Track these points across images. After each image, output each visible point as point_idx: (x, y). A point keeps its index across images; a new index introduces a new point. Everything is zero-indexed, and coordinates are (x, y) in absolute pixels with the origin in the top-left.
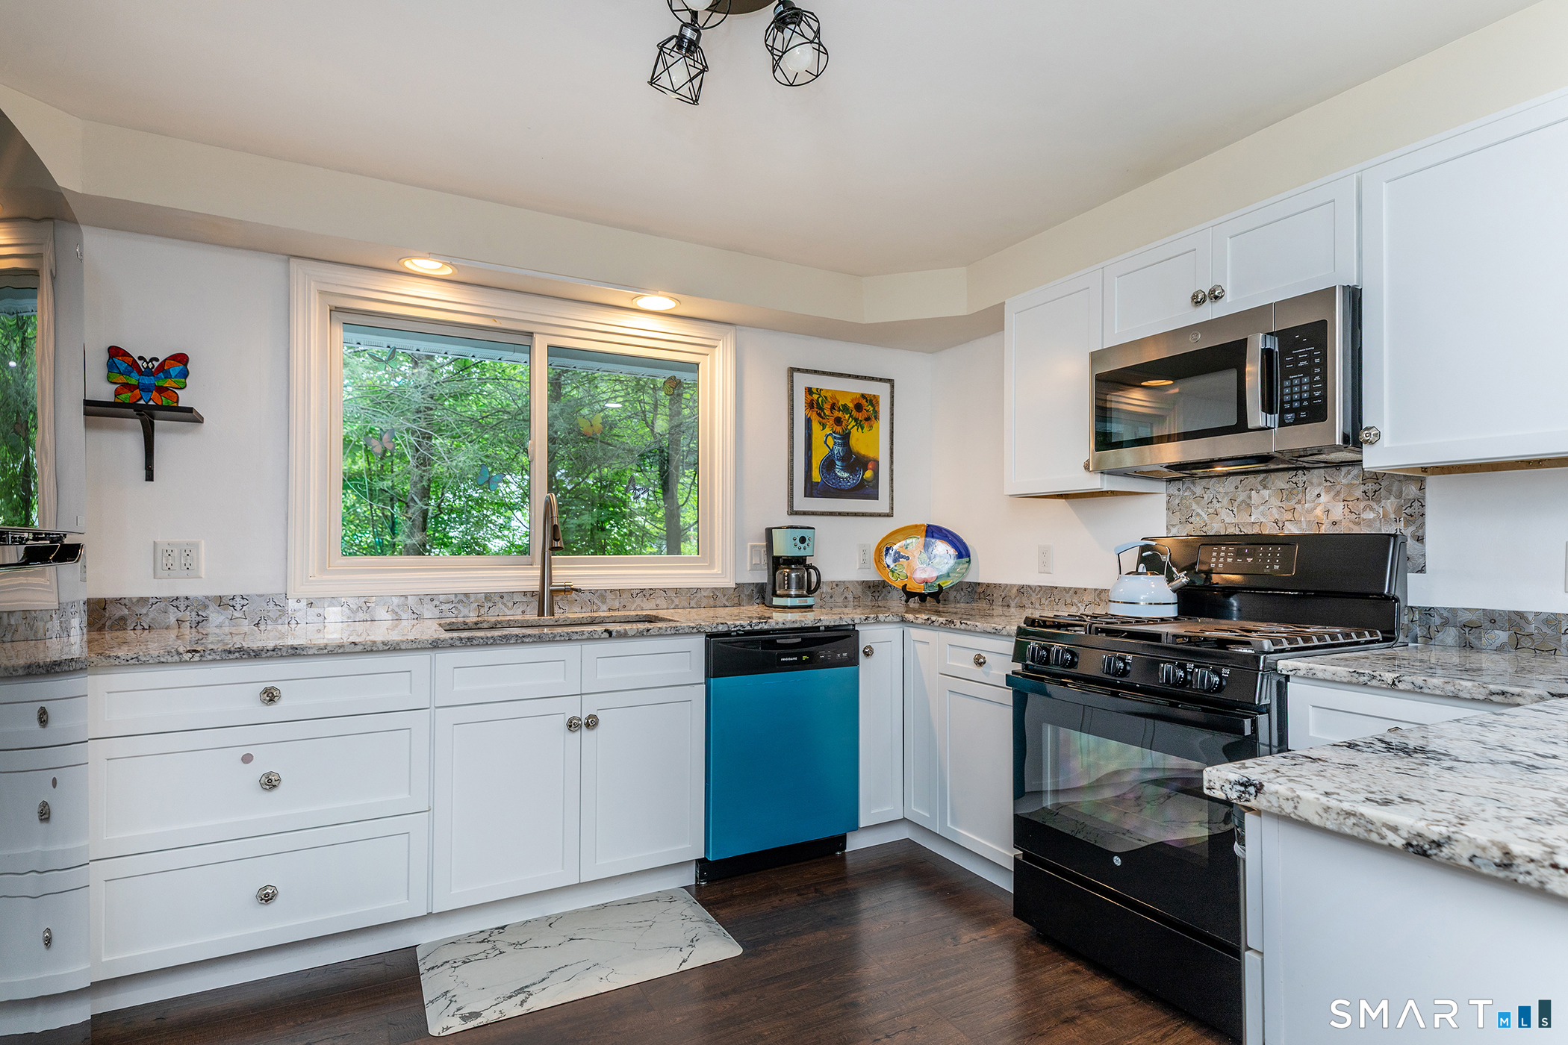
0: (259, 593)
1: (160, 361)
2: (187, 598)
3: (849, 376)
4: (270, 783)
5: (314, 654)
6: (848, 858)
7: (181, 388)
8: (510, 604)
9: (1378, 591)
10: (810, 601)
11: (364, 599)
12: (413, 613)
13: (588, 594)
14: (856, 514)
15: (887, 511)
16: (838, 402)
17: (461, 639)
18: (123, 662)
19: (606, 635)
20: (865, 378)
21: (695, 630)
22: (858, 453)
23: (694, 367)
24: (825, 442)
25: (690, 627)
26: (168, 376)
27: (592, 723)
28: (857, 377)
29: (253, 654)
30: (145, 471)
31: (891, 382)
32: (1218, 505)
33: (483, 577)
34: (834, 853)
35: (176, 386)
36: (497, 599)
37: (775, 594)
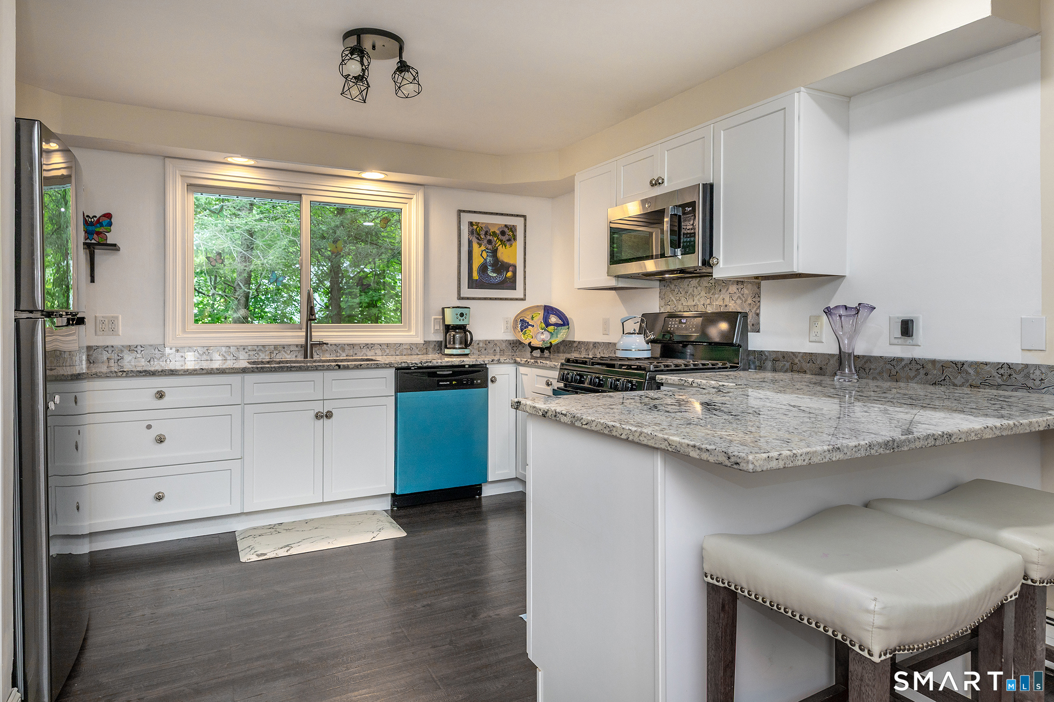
0: (150, 344)
1: (98, 217)
2: (112, 347)
3: (497, 214)
4: (160, 440)
5: (182, 374)
6: (483, 500)
7: (108, 232)
8: (289, 352)
9: (730, 342)
10: (466, 351)
11: (206, 348)
12: (234, 356)
13: (334, 346)
14: (501, 299)
15: (522, 297)
16: (490, 230)
17: (257, 368)
18: (90, 376)
19: (337, 367)
20: (507, 215)
21: (388, 366)
22: (503, 261)
23: (399, 212)
24: (481, 255)
25: (385, 364)
26: (102, 225)
27: (329, 415)
28: (502, 214)
29: (151, 373)
30: (90, 278)
31: (524, 217)
32: (681, 295)
33: (273, 336)
34: (474, 497)
35: (106, 231)
36: (281, 349)
37: (446, 347)
